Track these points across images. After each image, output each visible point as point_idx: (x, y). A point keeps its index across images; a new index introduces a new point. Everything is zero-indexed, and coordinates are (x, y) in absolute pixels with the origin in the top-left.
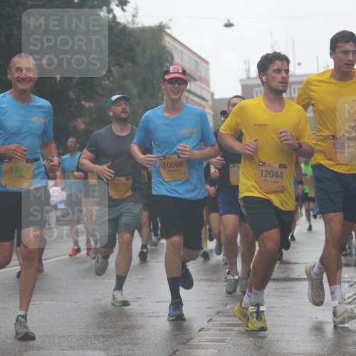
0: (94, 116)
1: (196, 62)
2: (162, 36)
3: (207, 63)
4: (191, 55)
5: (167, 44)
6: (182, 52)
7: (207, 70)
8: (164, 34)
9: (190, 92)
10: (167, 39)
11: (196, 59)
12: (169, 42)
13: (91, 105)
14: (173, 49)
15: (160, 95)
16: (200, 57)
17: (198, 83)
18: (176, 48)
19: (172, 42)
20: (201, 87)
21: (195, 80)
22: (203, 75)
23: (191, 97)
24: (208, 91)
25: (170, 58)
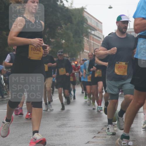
0: (55, 45)
1: (97, 23)
2: (83, 12)
3: (101, 23)
4: (95, 20)
5: (85, 15)
6: (91, 19)
7: (101, 26)
8: (84, 11)
9: (94, 35)
10: (85, 13)
11: (97, 22)
12: (86, 15)
13: (54, 40)
14: (87, 17)
15: (82, 37)
16: (98, 21)
17: (97, 31)
18: (89, 17)
19: (87, 15)
20: (99, 33)
21: (96, 30)
22: (100, 28)
23: (95, 37)
24: (102, 35)
25: (86, 21)
